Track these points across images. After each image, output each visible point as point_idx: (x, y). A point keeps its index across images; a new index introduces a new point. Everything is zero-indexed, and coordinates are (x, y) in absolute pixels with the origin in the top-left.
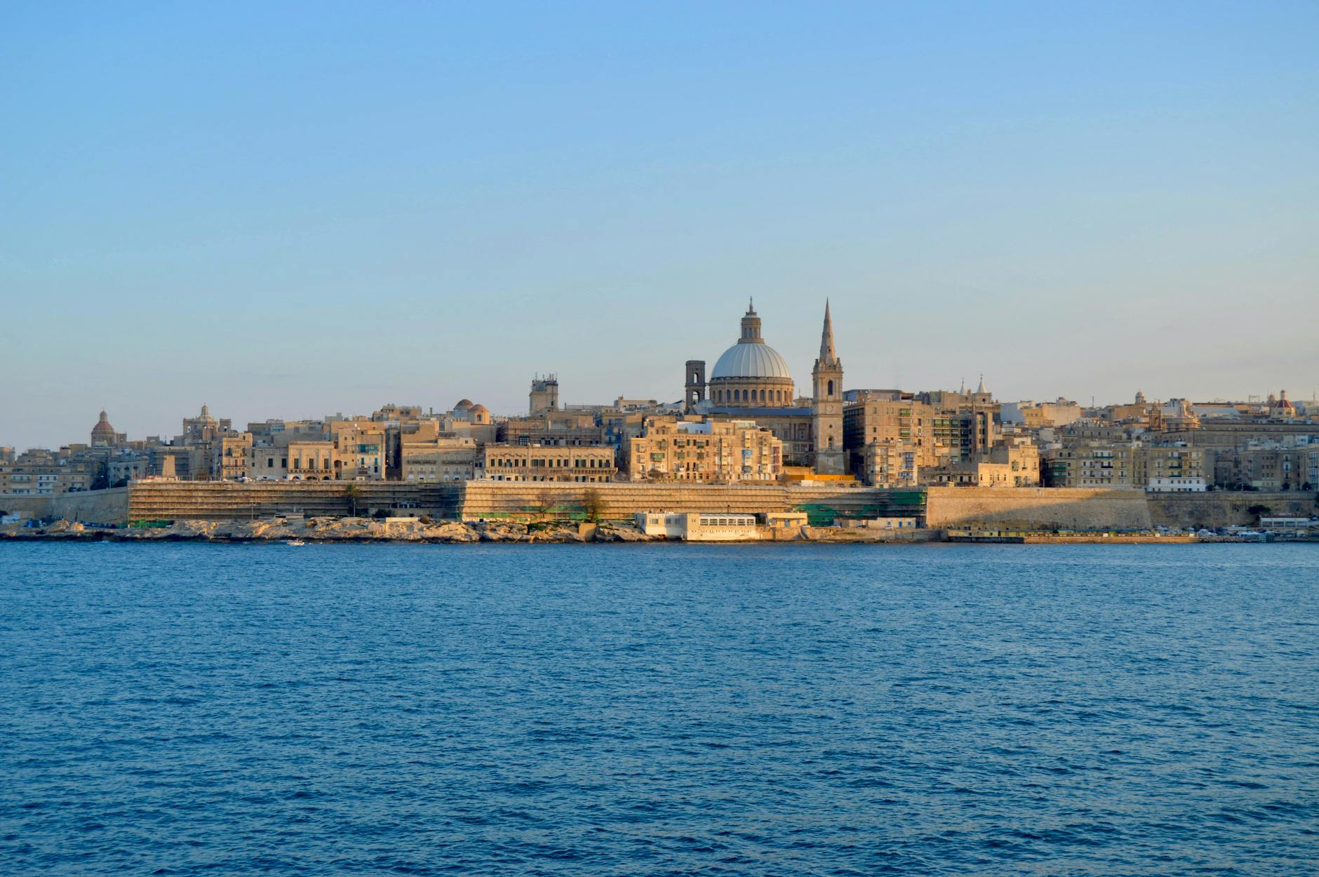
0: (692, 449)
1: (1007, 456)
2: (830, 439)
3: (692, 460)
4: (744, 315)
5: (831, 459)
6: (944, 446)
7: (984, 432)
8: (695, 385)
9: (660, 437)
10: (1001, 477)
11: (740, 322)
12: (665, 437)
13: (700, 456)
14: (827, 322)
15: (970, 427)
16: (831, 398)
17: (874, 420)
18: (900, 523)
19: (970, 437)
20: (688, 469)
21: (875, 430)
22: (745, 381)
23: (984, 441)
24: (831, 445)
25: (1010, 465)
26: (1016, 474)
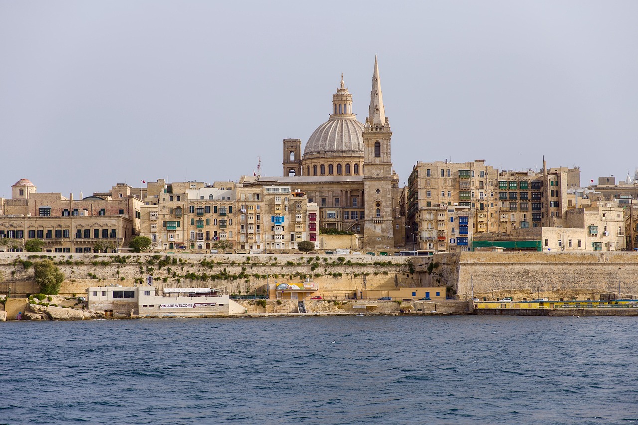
0: (212, 216)
1: (582, 220)
2: (378, 205)
3: (212, 228)
4: (335, 92)
5: (379, 227)
6: (512, 210)
7: (557, 194)
8: (291, 163)
9: (174, 204)
10: (575, 242)
11: (332, 98)
12: (180, 204)
13: (223, 225)
14: (375, 79)
15: (542, 188)
16: (378, 160)
17: (427, 183)
18: (427, 294)
19: (542, 200)
20: (208, 239)
21: (429, 194)
22: (330, 155)
23: (557, 204)
24: (378, 211)
25: (586, 230)
26: (594, 239)
